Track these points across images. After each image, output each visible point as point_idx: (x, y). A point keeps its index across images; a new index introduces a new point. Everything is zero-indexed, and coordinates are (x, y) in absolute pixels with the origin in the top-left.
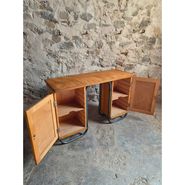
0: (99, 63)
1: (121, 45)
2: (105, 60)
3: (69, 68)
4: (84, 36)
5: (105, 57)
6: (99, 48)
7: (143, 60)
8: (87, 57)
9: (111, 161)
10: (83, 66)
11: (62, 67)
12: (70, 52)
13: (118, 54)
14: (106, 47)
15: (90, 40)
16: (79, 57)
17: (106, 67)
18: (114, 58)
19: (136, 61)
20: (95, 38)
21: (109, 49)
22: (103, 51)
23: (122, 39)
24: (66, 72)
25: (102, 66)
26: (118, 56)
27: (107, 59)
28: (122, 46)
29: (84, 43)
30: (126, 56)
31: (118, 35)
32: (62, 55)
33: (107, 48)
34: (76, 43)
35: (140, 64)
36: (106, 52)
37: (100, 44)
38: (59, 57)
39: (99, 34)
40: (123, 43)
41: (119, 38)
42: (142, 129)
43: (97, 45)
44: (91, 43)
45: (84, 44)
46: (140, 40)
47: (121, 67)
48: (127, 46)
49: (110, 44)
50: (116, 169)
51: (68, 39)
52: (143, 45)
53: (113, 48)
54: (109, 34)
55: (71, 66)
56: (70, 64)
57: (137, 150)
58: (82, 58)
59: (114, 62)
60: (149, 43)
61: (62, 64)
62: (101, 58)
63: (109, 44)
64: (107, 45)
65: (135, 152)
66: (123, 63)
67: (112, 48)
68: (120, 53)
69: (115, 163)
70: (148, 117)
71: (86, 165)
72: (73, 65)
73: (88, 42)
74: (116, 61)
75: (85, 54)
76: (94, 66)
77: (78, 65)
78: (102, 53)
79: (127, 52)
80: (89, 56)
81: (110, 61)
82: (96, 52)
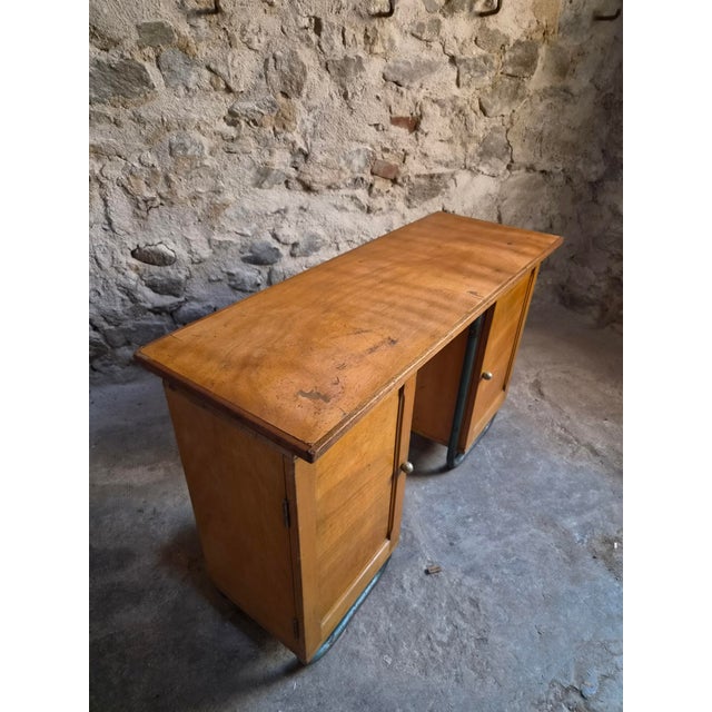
0: (293, 173)
1: (391, 76)
2: (320, 158)
3: (142, 206)
4: (202, 22)
5: (319, 142)
6: (285, 95)
7: (481, 150)
8: (229, 146)
9: (424, 636)
10: (218, 192)
11: (105, 201)
12: (138, 119)
13: (377, 126)
14: (321, 87)
15: (236, 51)
16: (188, 144)
17: (326, 192)
18: (361, 146)
19: (456, 159)
20: (263, 39)
21: (338, 101)
22: (310, 111)
23: (397, 44)
24: (131, 230)
25: (308, 188)
26: (379, 136)
27: (330, 151)
28: (396, 83)
29: (208, 68)
30: (412, 137)
31: (376, 22)
33: (327, 96)
34: (163, 65)
35: (470, 169)
36: (322, 118)
37: (292, 69)
39: (284, 18)
40: (401, 65)
41: (383, 41)
42: (505, 452)
43: (274, 76)
44: (244, 67)
45: (206, 74)
46: (477, 52)
47: (391, 189)
48: (416, 85)
49: (342, 70)
50: (454, 672)
51: (116, 43)
52: (487, 80)
53: (354, 94)
54: (333, 18)
55: (153, 195)
56: (144, 186)
57: (514, 558)
58: (206, 152)
59: (362, 165)
60: (510, 71)
61: (101, 185)
62: (300, 150)
63: (333, 72)
64: (327, 77)
65: (506, 571)
66: (403, 170)
67: (350, 95)
68: (385, 122)
69: (441, 643)
70: (514, 396)
71: (321, 684)
72: (164, 190)
73: (225, 60)
74: (371, 159)
75: (217, 129)
76: (270, 188)
77: (192, 190)
78: (303, 121)
79: (419, 113)
80: (238, 137)
81: (343, 162)
82: (274, 115)
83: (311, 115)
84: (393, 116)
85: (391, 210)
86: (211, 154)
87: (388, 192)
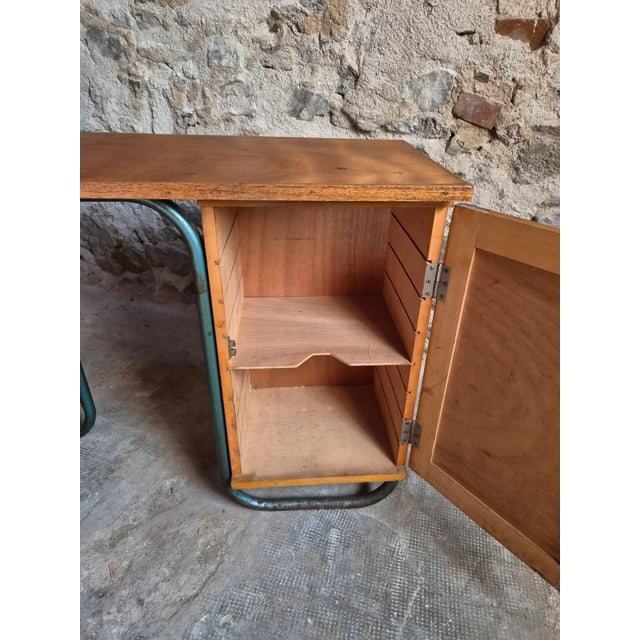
0: (337, 101)
2: (374, 83)
3: (180, 121)
5: (375, 59)
8: (267, 58)
10: (250, 116)
11: (152, 111)
12: (182, 22)
13: (469, 33)
16: (223, 52)
18: (439, 68)
22: (368, 10)
25: (355, 127)
26: (472, 53)
27: (390, 73)
30: (535, 57)
32: (146, 40)
36: (384, 20)
38: (134, 54)
47: (486, 146)
55: (191, 111)
56: (185, 100)
58: (242, 64)
59: (438, 99)
61: (150, 93)
62: (350, 68)
66: (509, 114)
68: (487, 29)
72: (200, 107)
74: (452, 90)
75: (256, 34)
76: (310, 120)
77: (226, 111)
78: (357, 25)
79: (554, 12)
80: (277, 48)
81: (407, 92)
82: (320, 15)
83: (370, 16)
84: (502, 18)
85: (482, 179)
86: (247, 67)
87: (480, 149)
